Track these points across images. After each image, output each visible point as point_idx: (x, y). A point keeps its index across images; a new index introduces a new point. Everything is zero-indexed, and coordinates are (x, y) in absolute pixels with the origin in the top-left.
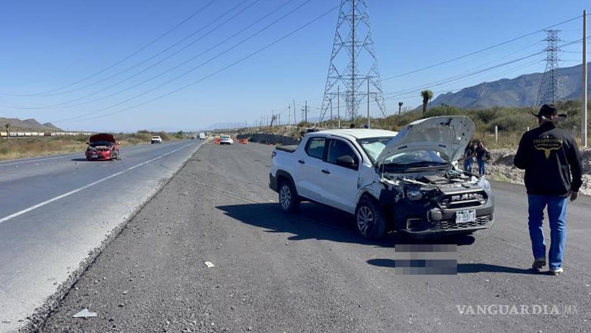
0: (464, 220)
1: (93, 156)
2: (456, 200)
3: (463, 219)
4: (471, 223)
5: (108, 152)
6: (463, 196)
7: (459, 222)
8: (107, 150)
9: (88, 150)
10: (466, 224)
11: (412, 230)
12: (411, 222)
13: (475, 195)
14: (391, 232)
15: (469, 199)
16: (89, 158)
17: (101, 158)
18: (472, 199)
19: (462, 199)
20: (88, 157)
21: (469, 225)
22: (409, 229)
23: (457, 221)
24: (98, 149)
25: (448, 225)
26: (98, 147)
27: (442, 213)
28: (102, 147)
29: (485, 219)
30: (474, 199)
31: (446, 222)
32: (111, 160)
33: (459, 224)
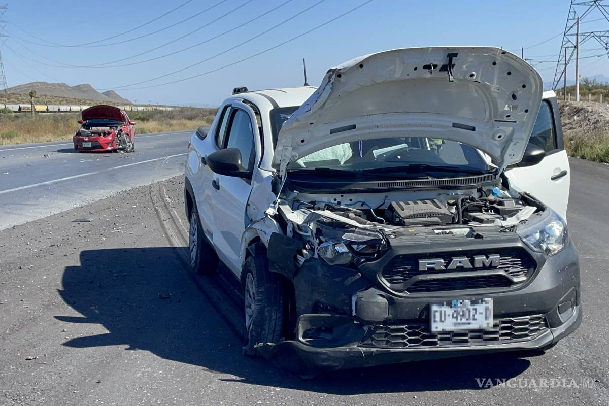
0: (456, 324)
1: (85, 145)
2: (432, 271)
3: (454, 320)
4: (479, 334)
5: (110, 138)
6: (455, 259)
7: (440, 329)
8: (109, 134)
9: (79, 134)
10: (465, 335)
11: (312, 344)
12: (311, 321)
13: (495, 257)
14: (261, 344)
15: (475, 269)
16: (79, 148)
17: (97, 148)
18: (484, 268)
19: (450, 267)
20: (76, 146)
21: (472, 338)
22: (304, 340)
23: (436, 327)
24: (95, 133)
25: (409, 334)
26: (94, 129)
27: (391, 302)
28: (101, 129)
29: (526, 323)
30: (491, 267)
31: (404, 327)
32: (115, 151)
33: (441, 333)
